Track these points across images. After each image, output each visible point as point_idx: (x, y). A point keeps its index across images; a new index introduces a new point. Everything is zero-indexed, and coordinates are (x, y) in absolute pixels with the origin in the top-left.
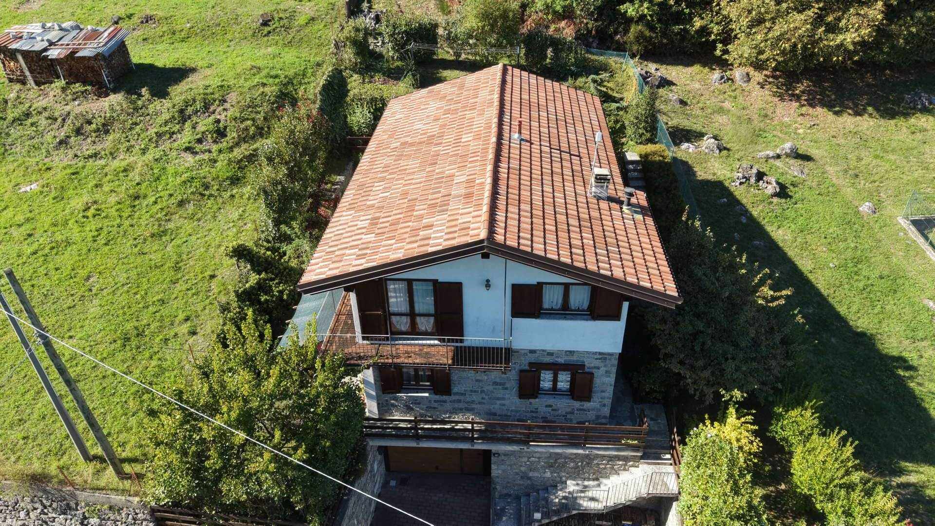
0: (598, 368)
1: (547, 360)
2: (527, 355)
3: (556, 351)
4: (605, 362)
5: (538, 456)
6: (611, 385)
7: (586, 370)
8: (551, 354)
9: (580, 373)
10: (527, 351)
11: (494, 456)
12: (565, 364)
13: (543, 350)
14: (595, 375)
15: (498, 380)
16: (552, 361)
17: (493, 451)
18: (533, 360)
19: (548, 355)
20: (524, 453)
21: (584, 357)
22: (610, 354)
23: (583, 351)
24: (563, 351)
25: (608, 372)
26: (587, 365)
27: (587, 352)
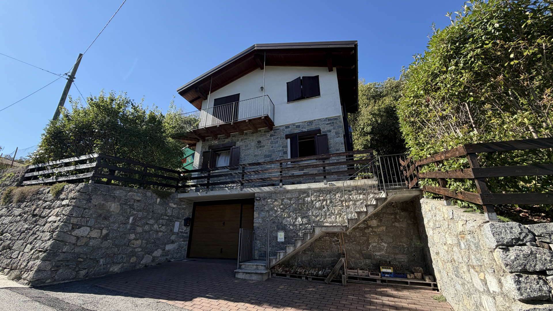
0: (330, 131)
1: (297, 131)
2: (284, 130)
3: (301, 123)
4: (334, 125)
5: (289, 197)
6: (342, 144)
7: (322, 134)
8: (298, 127)
9: (318, 136)
10: (284, 128)
11: (257, 200)
12: (307, 132)
13: (294, 124)
14: (329, 137)
15: (267, 153)
16: (299, 131)
17: (256, 195)
18: (288, 133)
19: (296, 127)
20: (279, 195)
21: (318, 124)
22: (336, 119)
23: (318, 120)
24: (305, 122)
25: (337, 133)
26: (322, 130)
27: (320, 119)
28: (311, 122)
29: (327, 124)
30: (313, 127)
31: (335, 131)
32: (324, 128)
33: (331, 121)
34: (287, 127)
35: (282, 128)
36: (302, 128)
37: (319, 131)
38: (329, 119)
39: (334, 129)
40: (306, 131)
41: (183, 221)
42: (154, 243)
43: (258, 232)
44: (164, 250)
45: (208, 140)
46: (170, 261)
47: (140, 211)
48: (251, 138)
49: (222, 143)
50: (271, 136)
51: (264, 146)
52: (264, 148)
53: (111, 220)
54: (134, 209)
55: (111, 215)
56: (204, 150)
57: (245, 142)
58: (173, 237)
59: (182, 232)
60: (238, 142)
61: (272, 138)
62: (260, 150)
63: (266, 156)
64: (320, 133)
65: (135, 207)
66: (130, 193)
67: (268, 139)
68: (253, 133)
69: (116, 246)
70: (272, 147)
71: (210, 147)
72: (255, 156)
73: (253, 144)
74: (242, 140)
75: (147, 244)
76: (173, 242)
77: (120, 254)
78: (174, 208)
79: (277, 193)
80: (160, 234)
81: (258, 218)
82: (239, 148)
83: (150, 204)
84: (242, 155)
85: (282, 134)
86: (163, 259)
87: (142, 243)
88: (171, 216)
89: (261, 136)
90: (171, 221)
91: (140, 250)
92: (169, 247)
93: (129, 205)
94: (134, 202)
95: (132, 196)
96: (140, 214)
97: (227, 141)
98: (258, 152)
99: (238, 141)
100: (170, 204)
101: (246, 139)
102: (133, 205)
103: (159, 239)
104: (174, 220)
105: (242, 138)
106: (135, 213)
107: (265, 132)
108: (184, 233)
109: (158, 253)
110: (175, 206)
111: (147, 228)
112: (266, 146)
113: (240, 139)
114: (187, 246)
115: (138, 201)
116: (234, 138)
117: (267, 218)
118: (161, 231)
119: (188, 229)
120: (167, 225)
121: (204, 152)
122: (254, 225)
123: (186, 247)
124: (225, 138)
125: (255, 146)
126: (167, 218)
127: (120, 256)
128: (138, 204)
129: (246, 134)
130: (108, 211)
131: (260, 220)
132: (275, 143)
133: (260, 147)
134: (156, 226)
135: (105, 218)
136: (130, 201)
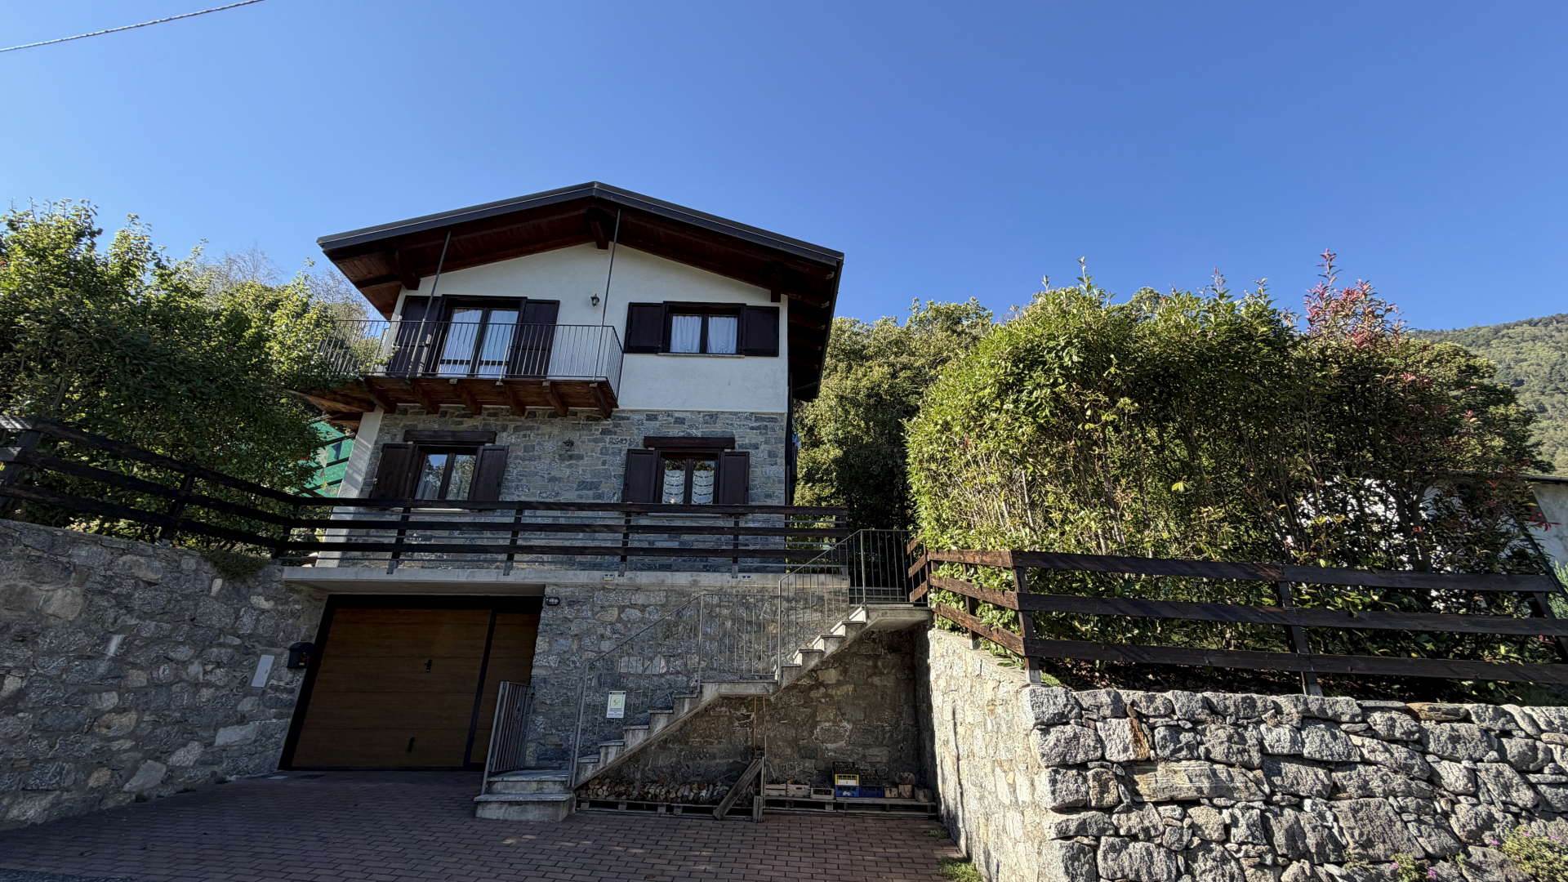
0: (756, 447)
1: (676, 432)
2: (642, 424)
3: (688, 414)
4: (766, 433)
5: (640, 602)
6: (779, 482)
7: (737, 450)
8: (680, 421)
9: (728, 454)
10: (643, 417)
11: (549, 604)
12: (702, 438)
13: (669, 414)
14: (752, 460)
15: (588, 478)
16: (682, 434)
17: (548, 590)
18: (651, 434)
19: (675, 422)
20: (612, 595)
21: (732, 424)
22: (772, 419)
23: (731, 413)
24: (699, 412)
25: (772, 454)
26: (738, 441)
27: (736, 414)
28: (713, 417)
29: (752, 428)
30: (718, 429)
31: (768, 447)
32: (744, 437)
33: (762, 421)
34: (652, 416)
35: (636, 417)
36: (691, 427)
37: (730, 442)
38: (758, 417)
39: (766, 443)
40: (699, 435)
41: (287, 654)
42: (183, 721)
43: (542, 693)
44: (211, 744)
45: (405, 412)
46: (223, 781)
47: (151, 616)
48: (546, 429)
49: (453, 428)
50: (604, 432)
51: (580, 457)
52: (581, 462)
53: (43, 644)
54: (130, 611)
55: (46, 628)
56: (387, 439)
57: (525, 436)
58: (246, 705)
59: (276, 689)
60: (505, 434)
61: (608, 438)
62: (570, 466)
63: (583, 485)
64: (733, 448)
65: (136, 604)
66: (124, 558)
67: (596, 441)
68: (553, 415)
69: (46, 731)
70: (604, 463)
71: (408, 435)
72: (553, 479)
73: (550, 446)
74: (516, 429)
75: (156, 724)
76: (242, 720)
77: (54, 759)
78: (263, 611)
79: (609, 591)
80: (206, 693)
81: (548, 653)
82: (504, 450)
83: (186, 597)
84: (513, 472)
85: (636, 431)
86: (202, 774)
87: (139, 722)
88: (250, 636)
89: (575, 427)
90: (247, 653)
91: (128, 744)
92: (227, 736)
93: (116, 596)
94: (136, 586)
95: (130, 568)
96: (149, 628)
97: (468, 424)
98: (563, 470)
99: (504, 429)
100: (254, 599)
101: (530, 428)
102: (129, 596)
103: (198, 710)
104: (259, 647)
105: (519, 424)
106: (133, 622)
107: (588, 418)
108: (285, 690)
109: (187, 756)
110: (266, 605)
111: (164, 672)
112: (586, 459)
113: (512, 426)
114: (285, 734)
115: (150, 584)
116: (492, 420)
117: (573, 654)
118: (208, 685)
119: (300, 678)
120: (233, 664)
121: (386, 447)
122: (534, 672)
123: (281, 737)
124: (464, 416)
125: (554, 453)
126: (237, 641)
127: (52, 768)
128: (149, 594)
129: (533, 414)
130: (38, 614)
131: (553, 660)
132: (614, 454)
133: (571, 457)
134: (195, 669)
135: (22, 639)
136: (120, 585)
